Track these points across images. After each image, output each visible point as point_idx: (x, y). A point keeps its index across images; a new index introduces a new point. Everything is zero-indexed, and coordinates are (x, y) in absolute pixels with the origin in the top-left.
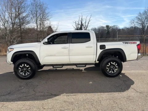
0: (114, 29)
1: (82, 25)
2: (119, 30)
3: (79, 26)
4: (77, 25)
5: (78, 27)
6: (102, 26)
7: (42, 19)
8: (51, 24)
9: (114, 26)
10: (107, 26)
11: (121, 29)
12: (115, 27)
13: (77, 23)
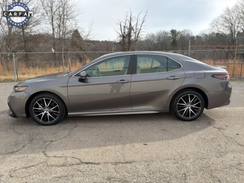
0: (184, 37)
1: (131, 28)
2: (192, 38)
3: (127, 30)
4: (123, 28)
5: (124, 33)
6: (164, 32)
7: (62, 16)
8: (78, 26)
9: (184, 31)
10: (173, 32)
11: (194, 37)
12: (186, 32)
13: (123, 25)
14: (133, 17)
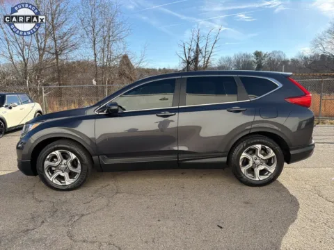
0: (273, 61)
1: (198, 52)
2: (285, 62)
3: (192, 54)
4: (187, 51)
5: (189, 57)
6: (244, 55)
8: (127, 49)
9: (273, 53)
10: (258, 54)
11: (288, 61)
12: (277, 55)
13: (187, 46)
14: (201, 35)
